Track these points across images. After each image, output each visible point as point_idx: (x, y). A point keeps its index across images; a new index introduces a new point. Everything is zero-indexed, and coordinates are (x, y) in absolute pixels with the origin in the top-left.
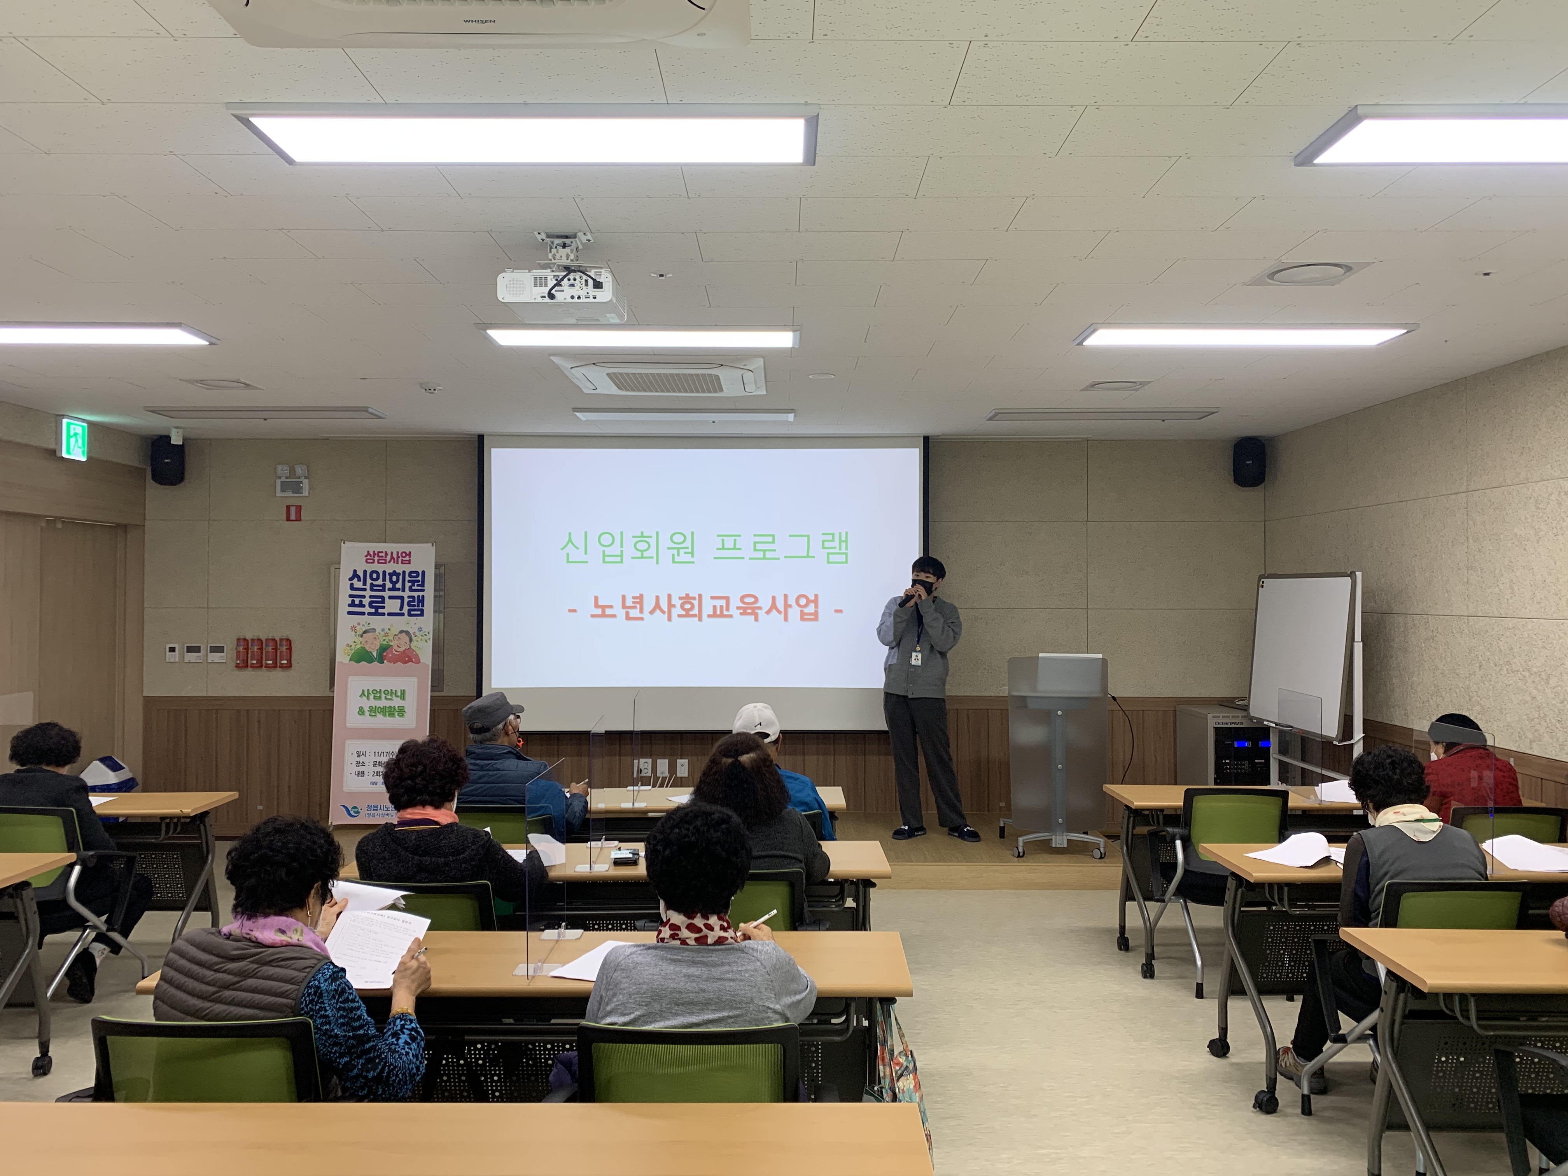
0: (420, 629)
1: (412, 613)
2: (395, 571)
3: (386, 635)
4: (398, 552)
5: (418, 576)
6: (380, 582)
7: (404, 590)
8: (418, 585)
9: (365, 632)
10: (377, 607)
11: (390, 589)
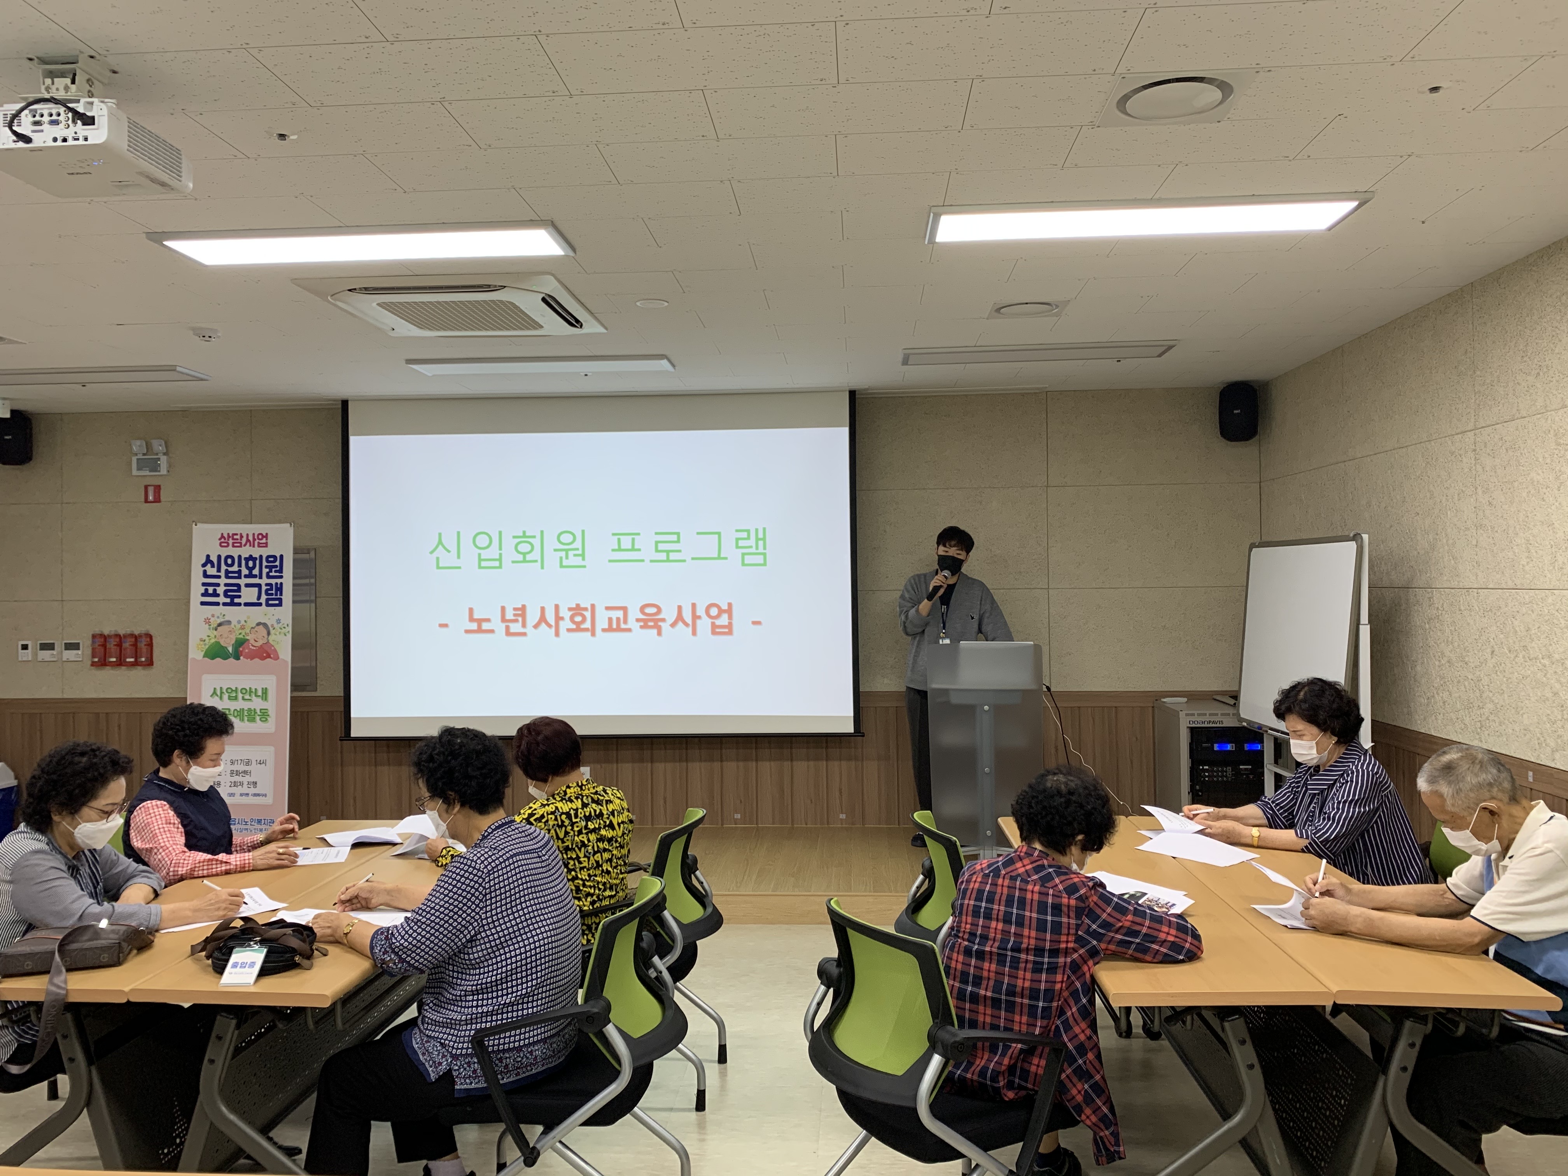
0: (278, 621)
1: (270, 602)
2: (251, 556)
3: (243, 628)
4: (254, 534)
5: (275, 561)
6: (235, 568)
7: (261, 577)
8: (276, 571)
9: (220, 625)
10: (233, 597)
11: (246, 576)
